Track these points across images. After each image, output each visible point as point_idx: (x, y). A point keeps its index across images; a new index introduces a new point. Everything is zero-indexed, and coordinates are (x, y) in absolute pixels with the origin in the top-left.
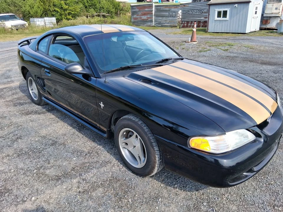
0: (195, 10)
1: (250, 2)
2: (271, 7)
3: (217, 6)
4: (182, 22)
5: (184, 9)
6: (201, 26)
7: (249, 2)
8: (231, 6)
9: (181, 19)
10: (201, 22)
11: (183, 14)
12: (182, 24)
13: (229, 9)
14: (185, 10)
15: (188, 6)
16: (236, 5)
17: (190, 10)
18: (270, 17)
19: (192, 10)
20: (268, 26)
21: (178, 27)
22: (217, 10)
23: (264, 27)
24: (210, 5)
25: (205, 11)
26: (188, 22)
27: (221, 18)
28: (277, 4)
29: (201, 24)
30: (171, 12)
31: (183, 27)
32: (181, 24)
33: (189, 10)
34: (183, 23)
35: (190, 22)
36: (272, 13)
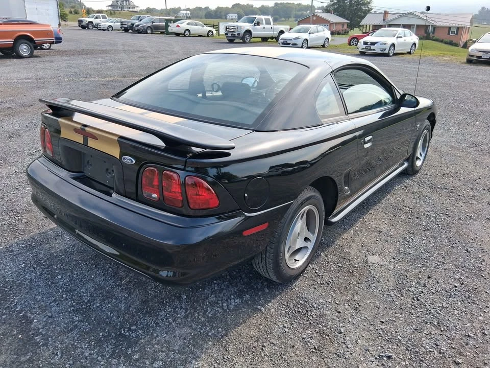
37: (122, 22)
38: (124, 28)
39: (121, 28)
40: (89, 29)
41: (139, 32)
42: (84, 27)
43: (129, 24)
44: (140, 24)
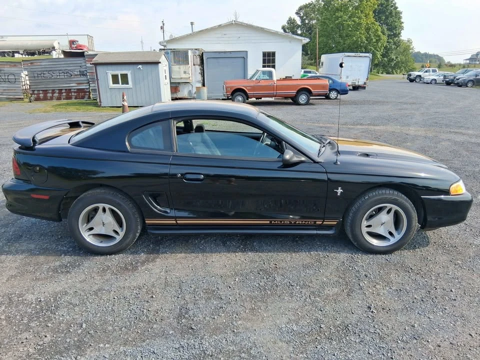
0: (56, 71)
1: (160, 63)
2: (178, 69)
3: (110, 67)
4: (33, 91)
5: (32, 70)
6: (74, 97)
7: (158, 63)
8: (131, 67)
9: (30, 86)
10: (72, 90)
11: (32, 77)
12: (33, 95)
13: (130, 72)
14: (35, 71)
15: (39, 64)
16: (140, 66)
17: (46, 71)
18: (179, 83)
19: (51, 71)
20: (179, 95)
21: (27, 100)
22: (111, 72)
23: (175, 96)
24: (96, 64)
25: (76, 73)
26: (45, 92)
27: (120, 85)
28: (184, 66)
29: (73, 94)
30: (5, 73)
31: (38, 99)
32: (31, 94)
33: (44, 71)
34: (36, 92)
35: (50, 91)
36: (181, 78)
37: (445, 76)
38: (446, 81)
39: (443, 81)
40: (416, 82)
41: (459, 85)
42: (412, 81)
43: (452, 77)
44: (461, 78)
